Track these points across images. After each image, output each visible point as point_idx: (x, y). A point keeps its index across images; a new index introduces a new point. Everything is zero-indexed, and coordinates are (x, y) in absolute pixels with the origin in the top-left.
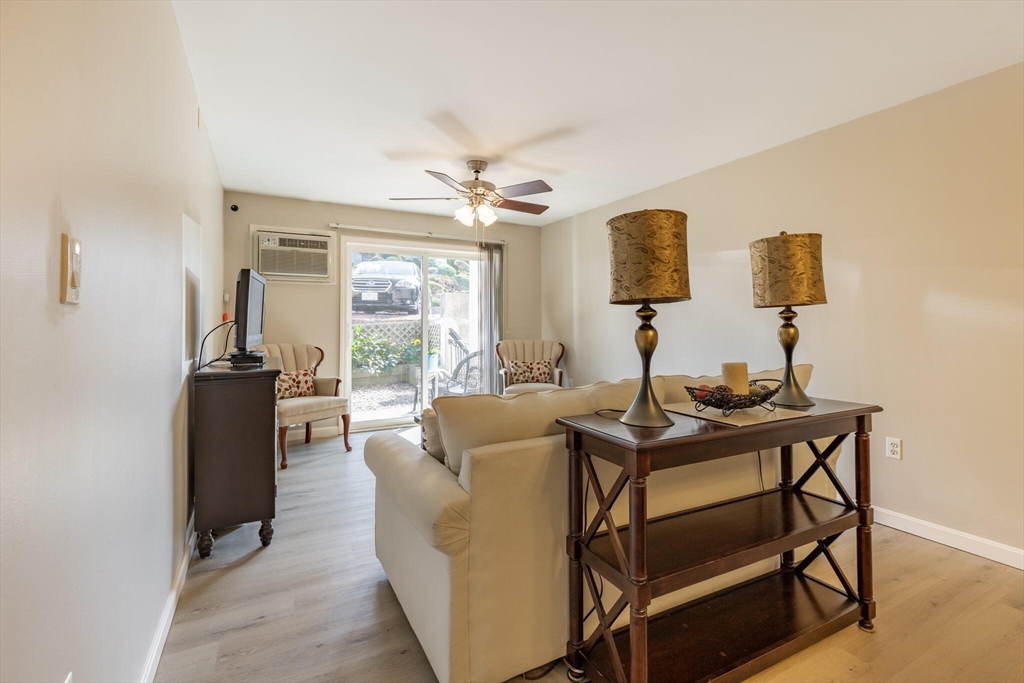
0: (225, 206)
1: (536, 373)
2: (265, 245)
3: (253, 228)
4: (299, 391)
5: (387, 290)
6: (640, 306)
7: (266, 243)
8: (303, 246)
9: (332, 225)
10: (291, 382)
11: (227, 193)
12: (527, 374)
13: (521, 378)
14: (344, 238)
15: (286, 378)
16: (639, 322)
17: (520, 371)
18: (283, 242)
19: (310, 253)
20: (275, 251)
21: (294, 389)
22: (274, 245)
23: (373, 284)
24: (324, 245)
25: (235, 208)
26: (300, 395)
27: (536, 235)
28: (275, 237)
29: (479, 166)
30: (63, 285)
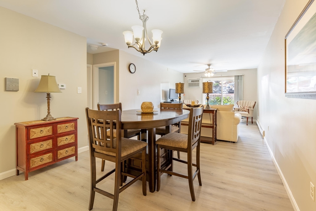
0: (184, 76)
1: (245, 109)
3: (188, 79)
11: (184, 74)
12: (243, 109)
13: (241, 110)
14: (203, 79)
17: (241, 108)
18: (192, 81)
19: (196, 83)
22: (190, 82)
24: (199, 81)
25: (186, 76)
27: (255, 71)
28: (191, 80)
29: (209, 65)
30: (138, 93)
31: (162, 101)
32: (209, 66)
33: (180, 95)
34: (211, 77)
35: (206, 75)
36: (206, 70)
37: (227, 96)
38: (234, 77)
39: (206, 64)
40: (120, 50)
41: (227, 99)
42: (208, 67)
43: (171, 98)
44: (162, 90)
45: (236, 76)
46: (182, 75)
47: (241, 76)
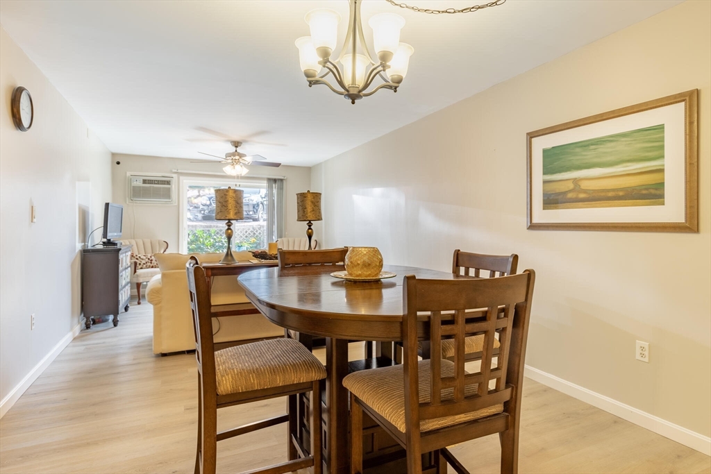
0: (112, 162)
2: (135, 184)
3: (128, 174)
4: (151, 265)
6: (227, 221)
7: (135, 183)
8: (156, 184)
9: (174, 171)
10: (147, 260)
11: (113, 155)
14: (182, 178)
15: (144, 258)
16: (227, 227)
18: (145, 182)
19: (160, 188)
20: (140, 187)
21: (149, 264)
24: (168, 183)
25: (118, 163)
26: (152, 267)
28: (141, 179)
29: (236, 144)
30: (33, 217)
31: (79, 246)
32: (236, 147)
34: (238, 177)
35: (228, 170)
36: (228, 155)
38: (266, 182)
39: (228, 141)
42: (233, 149)
43: (110, 235)
44: (79, 208)
45: (269, 180)
46: (109, 158)
47: (282, 180)
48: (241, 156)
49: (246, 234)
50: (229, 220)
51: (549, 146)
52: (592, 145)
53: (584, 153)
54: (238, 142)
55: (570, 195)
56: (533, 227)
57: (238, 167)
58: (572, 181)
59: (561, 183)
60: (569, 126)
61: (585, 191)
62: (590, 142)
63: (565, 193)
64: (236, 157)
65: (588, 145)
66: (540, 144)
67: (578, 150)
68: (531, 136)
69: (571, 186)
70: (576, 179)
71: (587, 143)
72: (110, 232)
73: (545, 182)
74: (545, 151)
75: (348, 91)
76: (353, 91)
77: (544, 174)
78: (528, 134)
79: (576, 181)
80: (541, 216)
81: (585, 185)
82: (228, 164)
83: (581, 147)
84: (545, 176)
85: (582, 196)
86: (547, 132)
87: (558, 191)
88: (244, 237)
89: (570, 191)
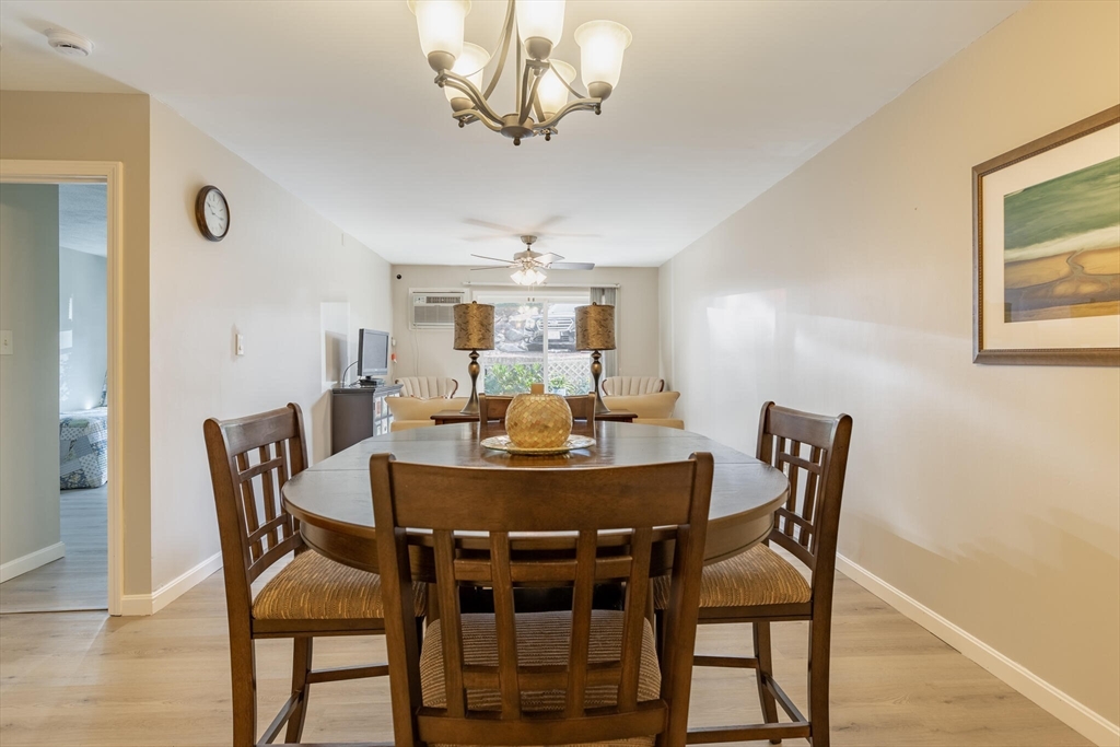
0: (392, 276)
3: (411, 290)
5: (568, 329)
6: (471, 352)
7: (418, 302)
8: (443, 302)
9: (465, 283)
11: (393, 266)
14: (475, 292)
16: (471, 360)
18: (429, 300)
19: (448, 307)
20: (423, 307)
22: (423, 303)
23: (556, 323)
24: (457, 300)
25: (399, 277)
27: (653, 276)
28: (425, 296)
29: (529, 240)
30: (237, 348)
31: (328, 385)
32: (529, 244)
33: (474, 358)
35: (518, 278)
36: (519, 256)
37: (529, 360)
38: (589, 293)
39: (517, 235)
40: (156, 98)
41: (533, 372)
42: (526, 247)
43: (366, 371)
44: (327, 336)
45: (594, 289)
46: (387, 272)
47: (613, 289)
48: (533, 255)
49: (582, 371)
50: (474, 350)
51: (1017, 187)
52: (1112, 173)
53: (1092, 194)
54: (531, 237)
55: (1061, 289)
56: (985, 357)
57: (530, 272)
58: (1065, 258)
59: (1041, 264)
60: (1059, 140)
61: (1094, 279)
62: (1106, 168)
63: (1051, 285)
64: (527, 258)
65: (1102, 176)
66: (1000, 186)
67: (1079, 188)
68: (981, 172)
69: (1063, 268)
70: (1074, 252)
71: (1100, 171)
72: (367, 367)
73: (1009, 264)
74: (1008, 200)
75: (503, 124)
76: (512, 122)
77: (1007, 247)
78: (974, 169)
79: (1074, 257)
80: (1001, 335)
81: (1094, 265)
82: (518, 268)
83: (1087, 180)
84: (1008, 252)
85: (1087, 289)
86: (1013, 158)
87: (1034, 282)
88: (579, 375)
89: (1062, 280)
